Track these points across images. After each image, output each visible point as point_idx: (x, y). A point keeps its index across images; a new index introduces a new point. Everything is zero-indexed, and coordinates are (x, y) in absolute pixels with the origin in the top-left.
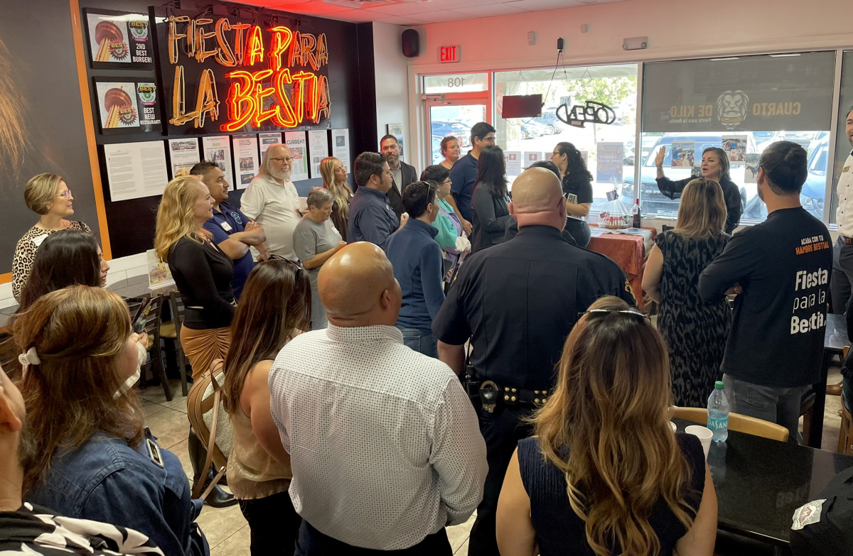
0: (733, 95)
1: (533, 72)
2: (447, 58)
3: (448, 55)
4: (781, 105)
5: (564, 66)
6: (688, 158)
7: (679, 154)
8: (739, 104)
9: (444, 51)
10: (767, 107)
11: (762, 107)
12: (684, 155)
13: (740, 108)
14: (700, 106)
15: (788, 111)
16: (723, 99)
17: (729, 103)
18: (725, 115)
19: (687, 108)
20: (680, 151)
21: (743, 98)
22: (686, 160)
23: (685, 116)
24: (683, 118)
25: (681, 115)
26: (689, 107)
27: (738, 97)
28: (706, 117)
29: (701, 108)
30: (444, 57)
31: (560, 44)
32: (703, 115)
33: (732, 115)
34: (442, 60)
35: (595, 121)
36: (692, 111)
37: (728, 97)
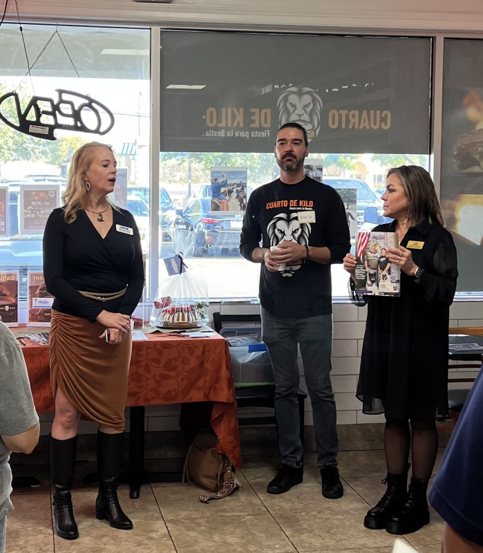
0: (300, 94)
4: (365, 113)
6: (238, 197)
8: (308, 110)
10: (347, 115)
11: (340, 116)
13: (311, 116)
15: (375, 124)
16: (286, 99)
17: (294, 106)
19: (233, 114)
20: (225, 184)
21: (314, 100)
22: (233, 201)
23: (229, 125)
24: (227, 129)
25: (223, 124)
26: (235, 110)
27: (307, 99)
28: (261, 129)
29: (254, 114)
32: (256, 125)
35: (75, 128)
36: (240, 119)
37: (293, 99)
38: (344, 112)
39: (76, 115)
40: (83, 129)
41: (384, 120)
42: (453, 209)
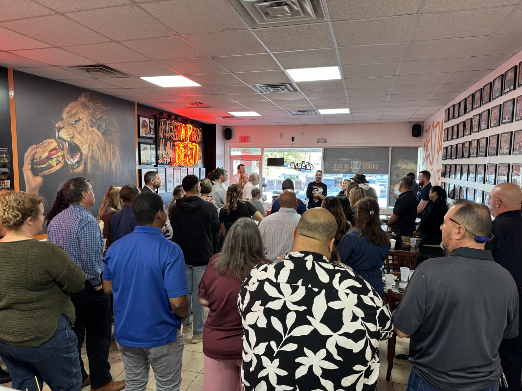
0: (356, 161)
1: (280, 149)
2: (244, 141)
3: (244, 140)
4: (372, 165)
5: (294, 147)
7: (337, 182)
9: (243, 138)
13: (358, 166)
15: (374, 168)
16: (352, 162)
17: (354, 164)
18: (353, 168)
19: (340, 165)
21: (359, 162)
22: (339, 184)
23: (339, 168)
25: (337, 168)
27: (357, 162)
28: (346, 169)
29: (345, 166)
30: (243, 140)
31: (293, 139)
33: (355, 168)
34: (242, 142)
35: (306, 169)
36: (341, 167)
37: (354, 162)
38: (366, 165)
39: (306, 166)
40: (307, 169)
41: (376, 167)
42: (394, 187)
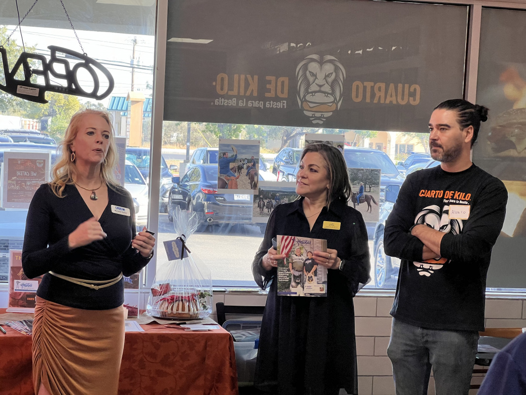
0: (321, 63)
4: (392, 86)
6: (248, 174)
7: (231, 165)
8: (330, 80)
10: (372, 88)
11: (365, 88)
12: (240, 168)
13: (332, 87)
14: (268, 78)
15: (403, 99)
16: (305, 67)
17: (314, 75)
18: (308, 97)
19: (246, 80)
20: (234, 159)
21: (337, 69)
23: (242, 93)
24: (239, 97)
25: (235, 92)
26: (249, 76)
27: (329, 68)
28: (277, 99)
32: (271, 94)
33: (319, 98)
35: (69, 91)
36: (254, 87)
37: (314, 67)
38: (368, 84)
39: (71, 76)
41: (412, 94)
